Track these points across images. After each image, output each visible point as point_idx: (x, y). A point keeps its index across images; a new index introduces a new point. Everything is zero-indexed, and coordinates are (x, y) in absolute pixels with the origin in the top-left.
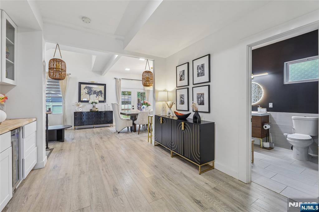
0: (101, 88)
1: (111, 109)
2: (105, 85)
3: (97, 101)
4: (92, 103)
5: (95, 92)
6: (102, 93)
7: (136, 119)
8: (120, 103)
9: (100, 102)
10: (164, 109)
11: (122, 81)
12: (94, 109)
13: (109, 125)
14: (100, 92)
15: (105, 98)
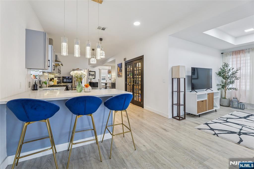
0: (94, 73)
1: (98, 81)
2: (95, 72)
3: (92, 78)
4: (90, 79)
5: (91, 75)
6: (94, 75)
7: (107, 85)
8: (101, 79)
9: (93, 78)
10: (114, 81)
11: (102, 70)
12: (91, 81)
13: (97, 88)
14: (93, 74)
15: (95, 77)
